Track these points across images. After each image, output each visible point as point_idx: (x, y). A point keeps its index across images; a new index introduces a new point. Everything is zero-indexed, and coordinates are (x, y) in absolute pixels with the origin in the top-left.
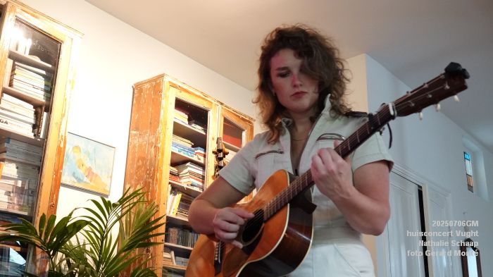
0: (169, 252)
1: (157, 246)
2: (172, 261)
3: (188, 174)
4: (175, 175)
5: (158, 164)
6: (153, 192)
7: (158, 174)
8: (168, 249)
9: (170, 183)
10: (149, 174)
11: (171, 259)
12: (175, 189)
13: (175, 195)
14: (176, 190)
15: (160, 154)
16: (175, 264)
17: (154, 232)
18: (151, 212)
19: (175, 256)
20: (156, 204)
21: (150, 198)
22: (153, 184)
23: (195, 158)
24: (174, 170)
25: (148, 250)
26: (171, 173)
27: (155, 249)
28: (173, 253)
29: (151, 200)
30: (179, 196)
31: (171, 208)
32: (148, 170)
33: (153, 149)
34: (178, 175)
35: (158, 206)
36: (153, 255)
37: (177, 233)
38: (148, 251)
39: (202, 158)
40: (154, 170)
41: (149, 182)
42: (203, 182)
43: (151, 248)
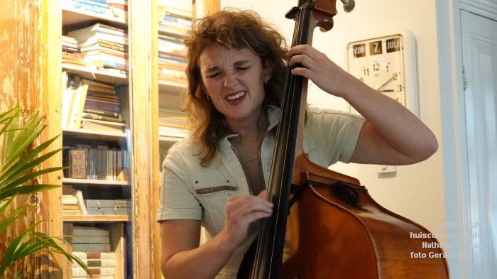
0: (73, 194)
1: (49, 191)
2: (80, 209)
3: (97, 46)
4: (72, 52)
5: (39, 39)
6: (35, 93)
7: (41, 58)
8: (70, 188)
9: (64, 70)
10: (24, 58)
11: (78, 204)
12: (75, 78)
13: (76, 87)
14: (77, 78)
15: (41, 20)
16: (85, 213)
17: (43, 166)
18: (33, 131)
19: (85, 198)
20: (41, 114)
21: (29, 103)
22: (32, 77)
23: (108, 16)
24: (70, 42)
25: (33, 197)
26: (66, 50)
27: (45, 195)
28: (80, 194)
29: (33, 109)
30: (83, 89)
31: (70, 114)
32: (21, 50)
33: (27, 11)
34: (79, 51)
35: (45, 117)
36: (45, 206)
37: (84, 157)
38: (34, 200)
39: (121, 13)
40: (32, 51)
41: (26, 74)
42: (126, 57)
43: (39, 195)
